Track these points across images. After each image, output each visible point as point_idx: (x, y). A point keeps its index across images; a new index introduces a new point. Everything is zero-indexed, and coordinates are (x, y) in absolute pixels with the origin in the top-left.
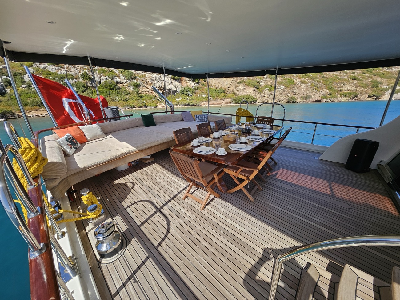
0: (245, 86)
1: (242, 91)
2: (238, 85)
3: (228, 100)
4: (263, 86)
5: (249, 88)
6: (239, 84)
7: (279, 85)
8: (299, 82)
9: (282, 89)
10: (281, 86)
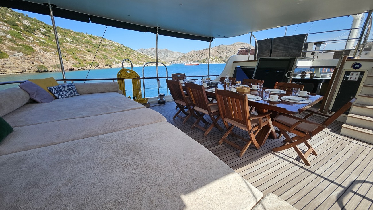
7: (13, 51)
8: (39, 49)
9: (20, 56)
10: (16, 52)
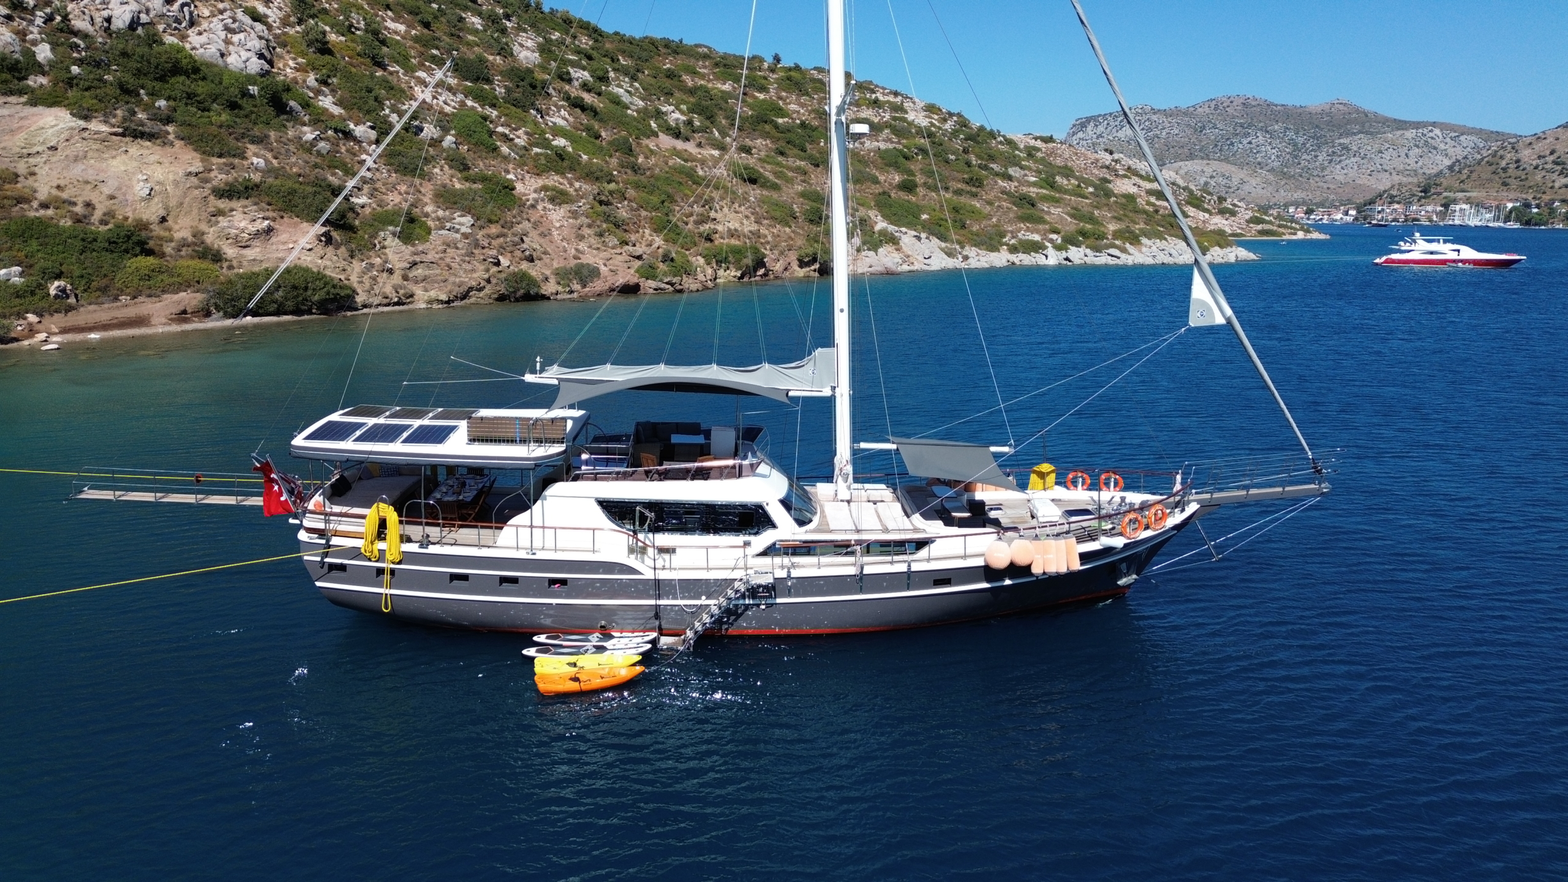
0: (268, 214)
1: (256, 243)
2: (223, 204)
3: (183, 294)
4: (368, 210)
5: (296, 225)
6: (230, 197)
7: (447, 208)
8: (535, 191)
9: (464, 229)
10: (456, 215)
